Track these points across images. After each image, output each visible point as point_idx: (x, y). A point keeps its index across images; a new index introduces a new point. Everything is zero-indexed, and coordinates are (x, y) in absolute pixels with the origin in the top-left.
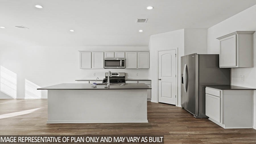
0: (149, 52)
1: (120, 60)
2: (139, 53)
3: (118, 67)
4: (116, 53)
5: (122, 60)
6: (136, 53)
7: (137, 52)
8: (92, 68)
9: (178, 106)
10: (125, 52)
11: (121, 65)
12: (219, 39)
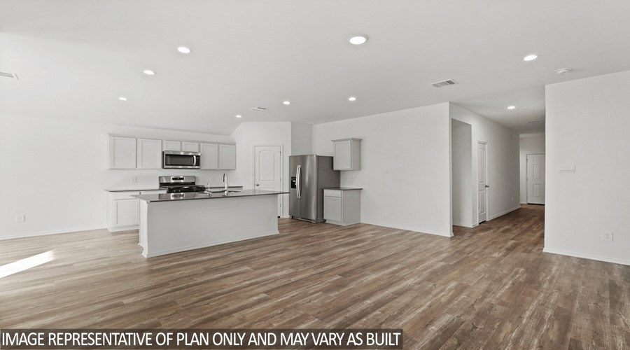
0: (235, 144)
1: (192, 156)
2: (221, 145)
3: (189, 167)
4: (184, 143)
5: (196, 156)
6: (216, 145)
7: (218, 143)
8: (138, 168)
9: (284, 217)
10: (199, 142)
11: (195, 164)
12: (333, 141)
